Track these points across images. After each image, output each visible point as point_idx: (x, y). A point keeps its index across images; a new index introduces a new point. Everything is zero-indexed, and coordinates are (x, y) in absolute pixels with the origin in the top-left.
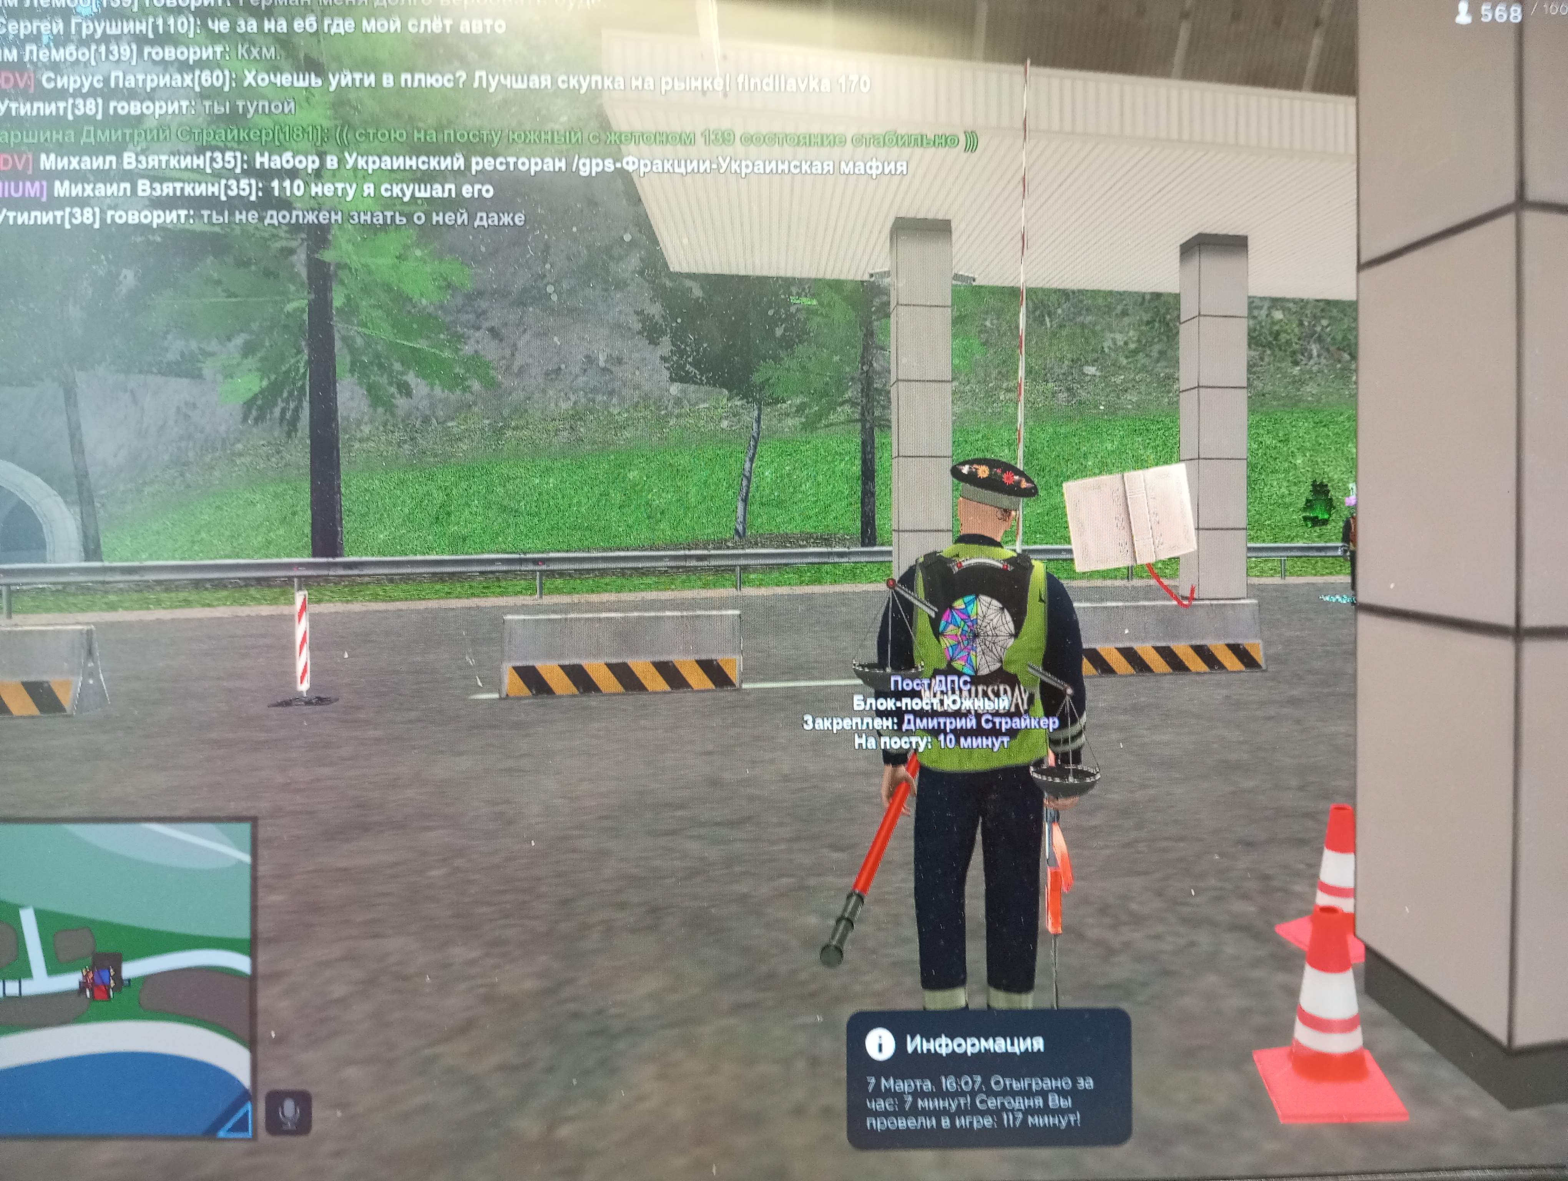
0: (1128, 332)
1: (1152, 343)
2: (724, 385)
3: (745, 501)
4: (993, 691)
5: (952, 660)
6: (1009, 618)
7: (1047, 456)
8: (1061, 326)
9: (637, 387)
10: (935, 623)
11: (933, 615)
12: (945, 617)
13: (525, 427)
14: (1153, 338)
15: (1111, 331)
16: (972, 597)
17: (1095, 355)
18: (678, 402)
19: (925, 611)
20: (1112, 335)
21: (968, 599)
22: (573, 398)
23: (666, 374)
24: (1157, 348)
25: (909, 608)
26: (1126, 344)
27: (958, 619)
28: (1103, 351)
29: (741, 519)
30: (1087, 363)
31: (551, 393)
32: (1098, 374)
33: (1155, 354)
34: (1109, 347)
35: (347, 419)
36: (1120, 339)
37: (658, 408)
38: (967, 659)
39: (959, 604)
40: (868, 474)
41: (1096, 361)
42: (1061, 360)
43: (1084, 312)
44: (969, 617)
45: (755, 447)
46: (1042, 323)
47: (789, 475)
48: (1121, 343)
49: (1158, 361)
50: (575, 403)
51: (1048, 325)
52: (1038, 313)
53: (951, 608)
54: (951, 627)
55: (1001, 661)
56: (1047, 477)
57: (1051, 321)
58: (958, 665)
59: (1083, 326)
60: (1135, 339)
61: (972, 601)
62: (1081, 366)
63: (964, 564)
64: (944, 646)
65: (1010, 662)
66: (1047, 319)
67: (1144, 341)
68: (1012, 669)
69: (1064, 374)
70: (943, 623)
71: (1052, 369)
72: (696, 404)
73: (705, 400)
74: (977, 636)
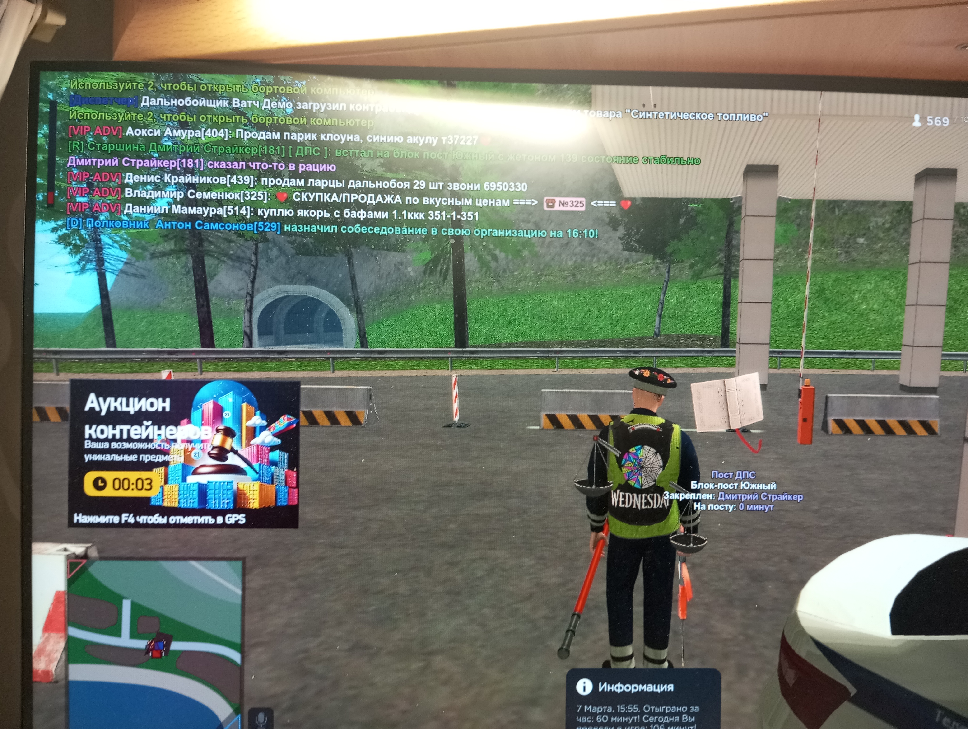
0: (885, 217)
1: (899, 224)
2: (650, 252)
3: (660, 316)
5: (628, 480)
6: (659, 457)
7: (831, 293)
8: (845, 214)
9: (606, 252)
10: (619, 460)
11: (618, 455)
12: (625, 457)
13: (550, 275)
14: (901, 221)
15: (875, 217)
16: (639, 447)
17: (864, 232)
18: (627, 261)
19: (614, 453)
20: (875, 219)
21: (637, 447)
22: (574, 259)
23: (621, 247)
24: (902, 227)
25: (605, 451)
26: (883, 224)
27: (632, 458)
28: (869, 228)
29: (657, 326)
30: (859, 236)
31: (563, 256)
32: (866, 243)
33: (901, 230)
34: (873, 227)
35: (469, 270)
36: (880, 221)
37: (617, 264)
38: (637, 480)
39: (633, 450)
40: (726, 303)
41: (864, 235)
42: (844, 234)
43: (859, 205)
44: (638, 457)
45: (666, 287)
46: (833, 212)
47: (684, 302)
48: (880, 224)
49: (902, 235)
50: (575, 262)
51: (837, 213)
52: (831, 206)
53: (628, 452)
54: (628, 462)
55: (655, 481)
56: (830, 305)
57: (839, 211)
58: (632, 483)
59: (858, 214)
60: (889, 221)
61: (640, 449)
62: (855, 238)
63: (636, 428)
64: (624, 472)
65: (660, 481)
66: (837, 210)
67: (895, 223)
68: (661, 485)
69: (844, 243)
70: (624, 460)
71: (837, 240)
72: (636, 262)
73: (640, 260)
74: (642, 467)
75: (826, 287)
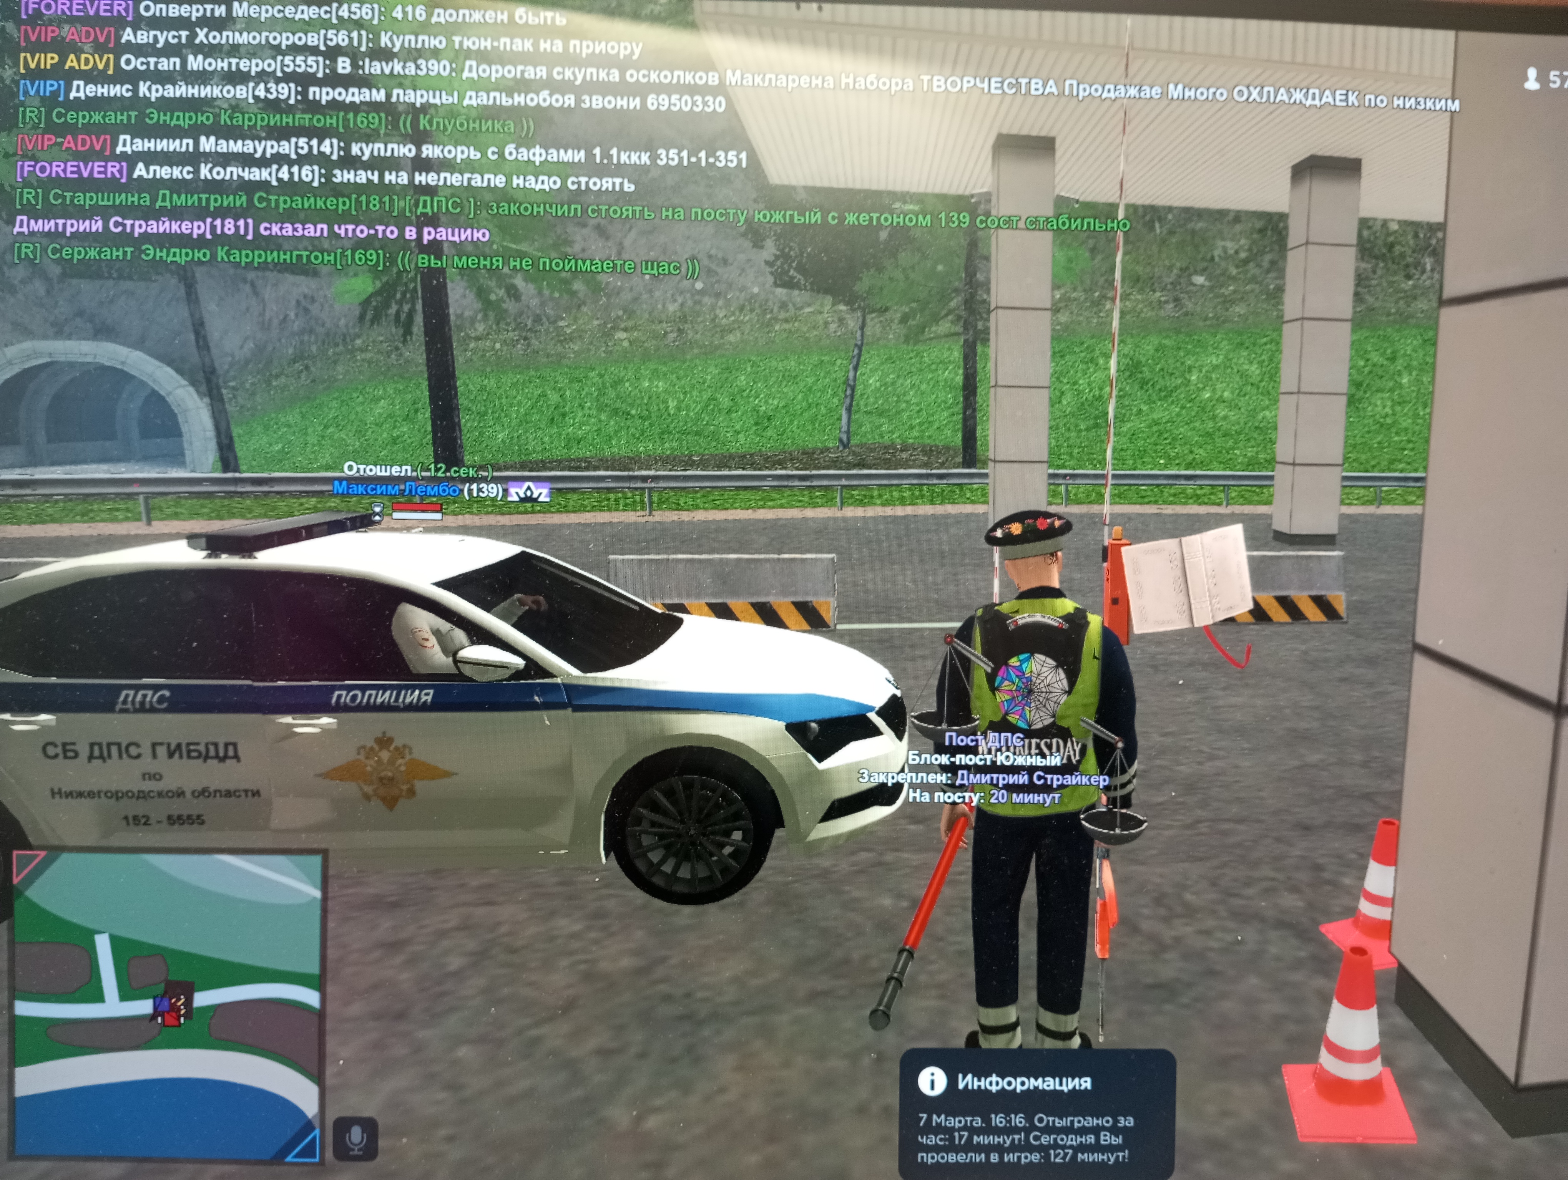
0: (1239, 240)
1: (1263, 253)
2: (827, 291)
3: (849, 410)
4: (1046, 743)
5: (1007, 713)
6: (1062, 675)
7: (1152, 371)
8: (1171, 233)
9: (743, 289)
10: (991, 678)
11: (989, 670)
12: (1000, 673)
13: (635, 328)
14: (1265, 247)
15: (1223, 239)
16: (1026, 655)
17: (1205, 264)
18: (783, 306)
19: (982, 666)
20: (1223, 243)
21: (1023, 657)
22: (680, 300)
23: (771, 280)
24: (1268, 257)
25: (966, 663)
26: (1237, 252)
27: (1014, 676)
28: (1212, 258)
29: (844, 429)
30: (1196, 272)
31: (657, 294)
32: (1207, 284)
33: (1266, 264)
34: (1219, 256)
35: (458, 316)
36: (1231, 246)
37: (764, 313)
38: (1022, 715)
39: (1014, 661)
40: (970, 387)
41: (1205, 270)
42: (1170, 268)
43: (1195, 218)
44: (1024, 674)
45: (859, 355)
46: (1152, 228)
47: (893, 383)
48: (1231, 252)
49: (1268, 271)
50: (682, 305)
51: (1158, 231)
52: (1148, 218)
53: (1007, 665)
54: (1006, 683)
55: (1054, 716)
56: (1150, 391)
57: (1161, 227)
58: (1013, 719)
59: (1193, 232)
60: (1246, 247)
61: (1028, 659)
62: (1190, 275)
63: (1020, 622)
64: (999, 700)
65: (1063, 717)
66: (1157, 225)
67: (1255, 251)
68: (1065, 723)
69: (1172, 283)
70: (999, 679)
71: (1160, 277)
72: (801, 308)
73: (809, 305)
74: (1030, 692)
75: (1143, 360)
